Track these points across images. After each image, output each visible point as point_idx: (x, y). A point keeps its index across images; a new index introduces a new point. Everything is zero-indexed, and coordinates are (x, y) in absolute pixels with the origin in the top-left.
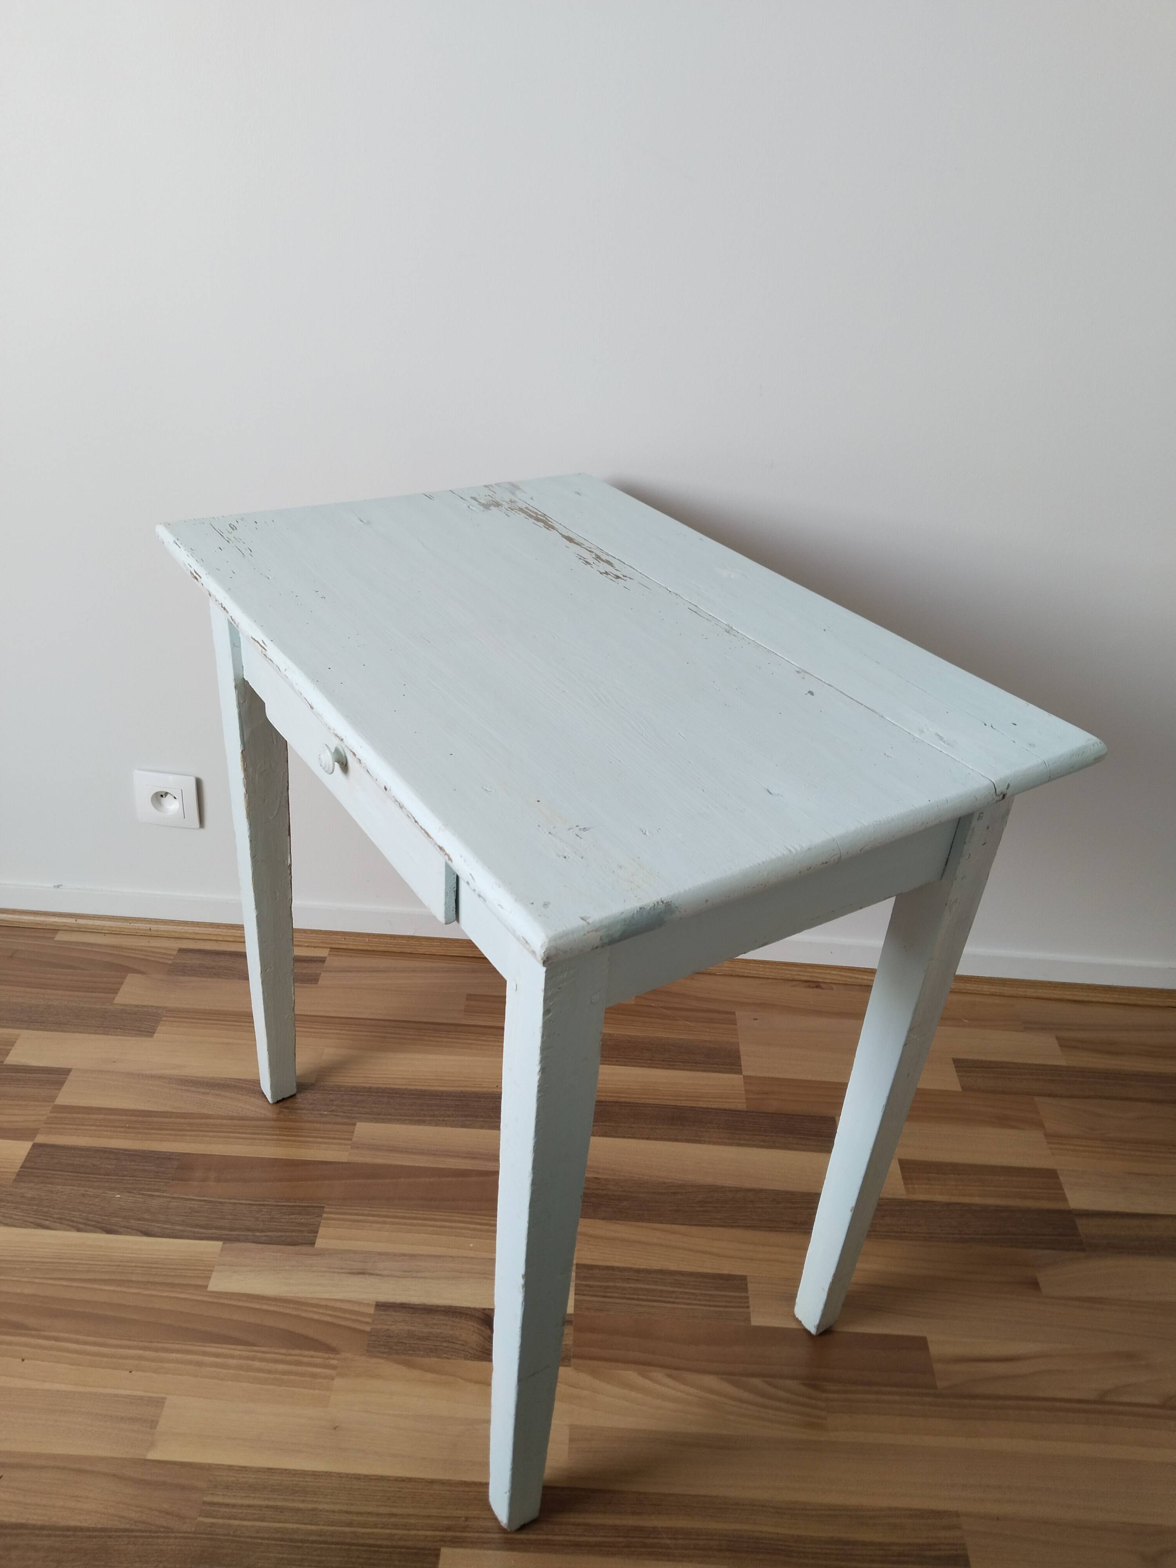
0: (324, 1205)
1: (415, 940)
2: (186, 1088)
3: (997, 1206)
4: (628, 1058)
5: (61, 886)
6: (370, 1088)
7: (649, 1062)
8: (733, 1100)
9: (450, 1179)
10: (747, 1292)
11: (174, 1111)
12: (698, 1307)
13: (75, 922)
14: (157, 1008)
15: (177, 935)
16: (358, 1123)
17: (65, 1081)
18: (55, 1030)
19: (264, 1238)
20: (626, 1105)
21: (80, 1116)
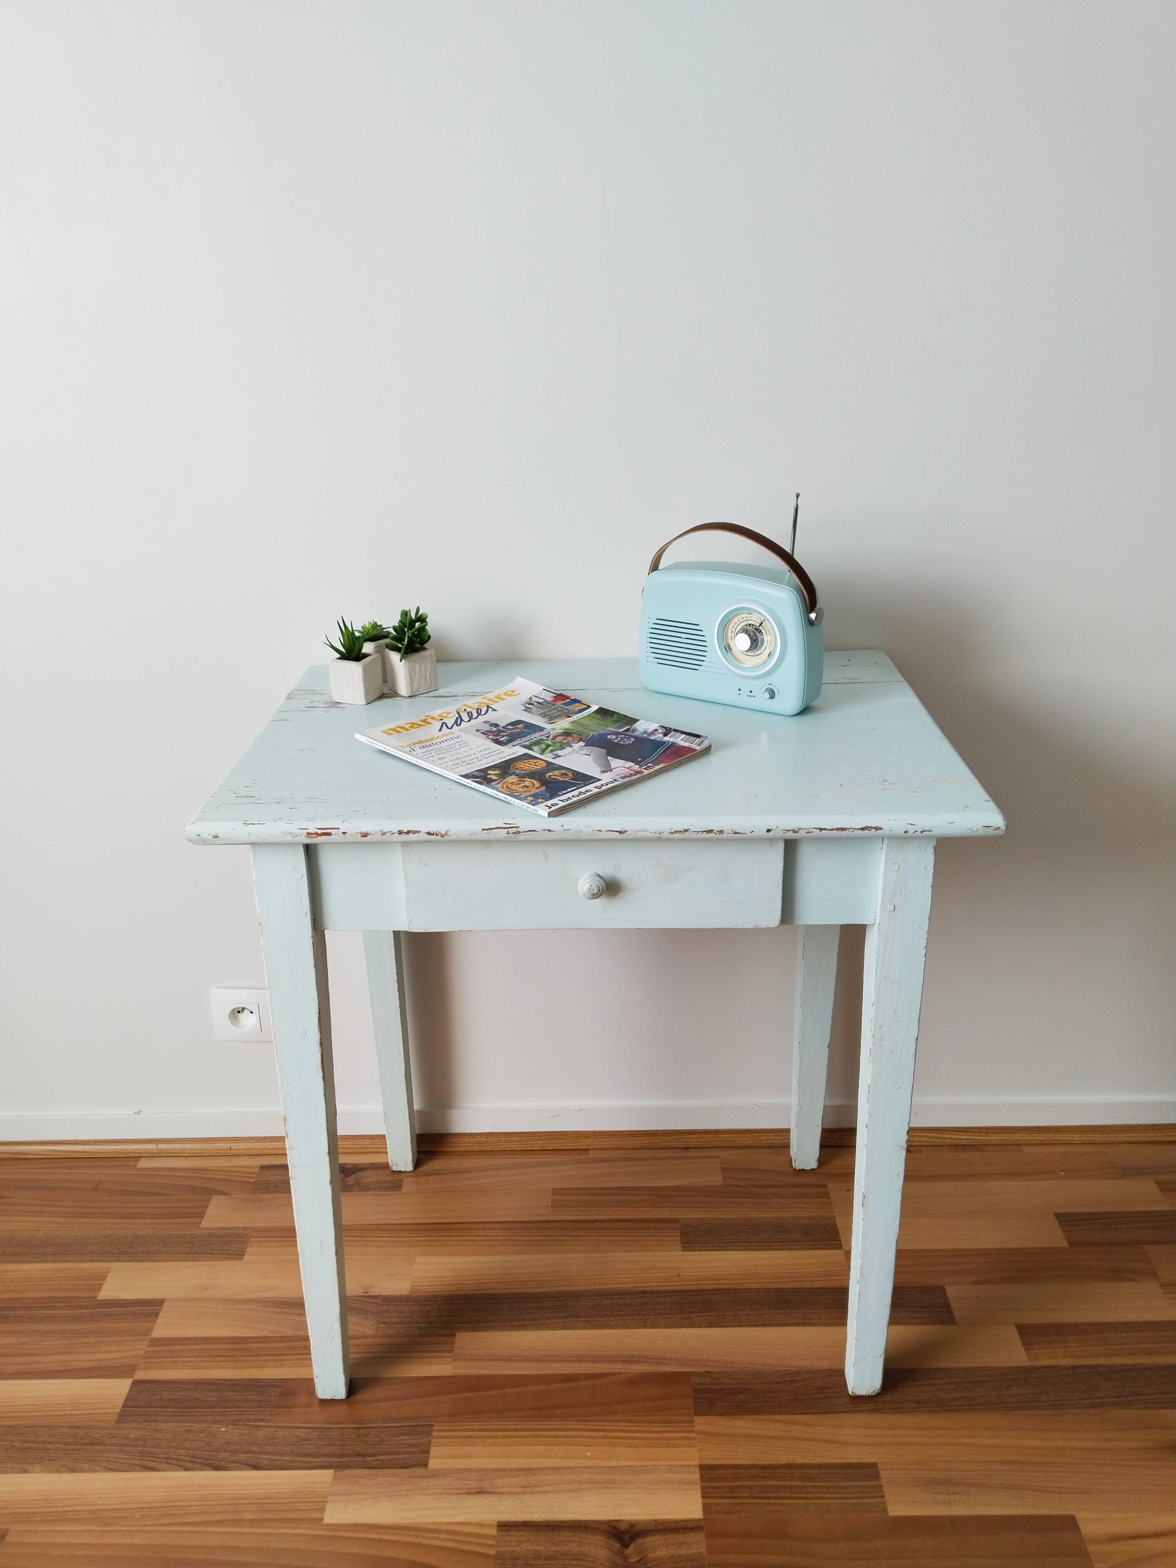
0: (433, 1423)
1: (494, 1136)
2: (281, 1310)
3: (1125, 1365)
4: (724, 1243)
5: (141, 1111)
6: (466, 1295)
7: (746, 1244)
8: (838, 1278)
9: (558, 1385)
10: (880, 1480)
11: (271, 1335)
12: (831, 1501)
13: (156, 1147)
14: (245, 1228)
15: (258, 1152)
16: (457, 1334)
17: (159, 1312)
18: (144, 1261)
19: (375, 1462)
20: (728, 1291)
21: (178, 1347)
